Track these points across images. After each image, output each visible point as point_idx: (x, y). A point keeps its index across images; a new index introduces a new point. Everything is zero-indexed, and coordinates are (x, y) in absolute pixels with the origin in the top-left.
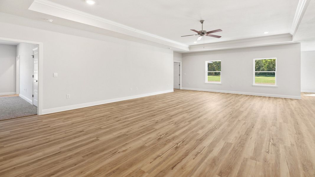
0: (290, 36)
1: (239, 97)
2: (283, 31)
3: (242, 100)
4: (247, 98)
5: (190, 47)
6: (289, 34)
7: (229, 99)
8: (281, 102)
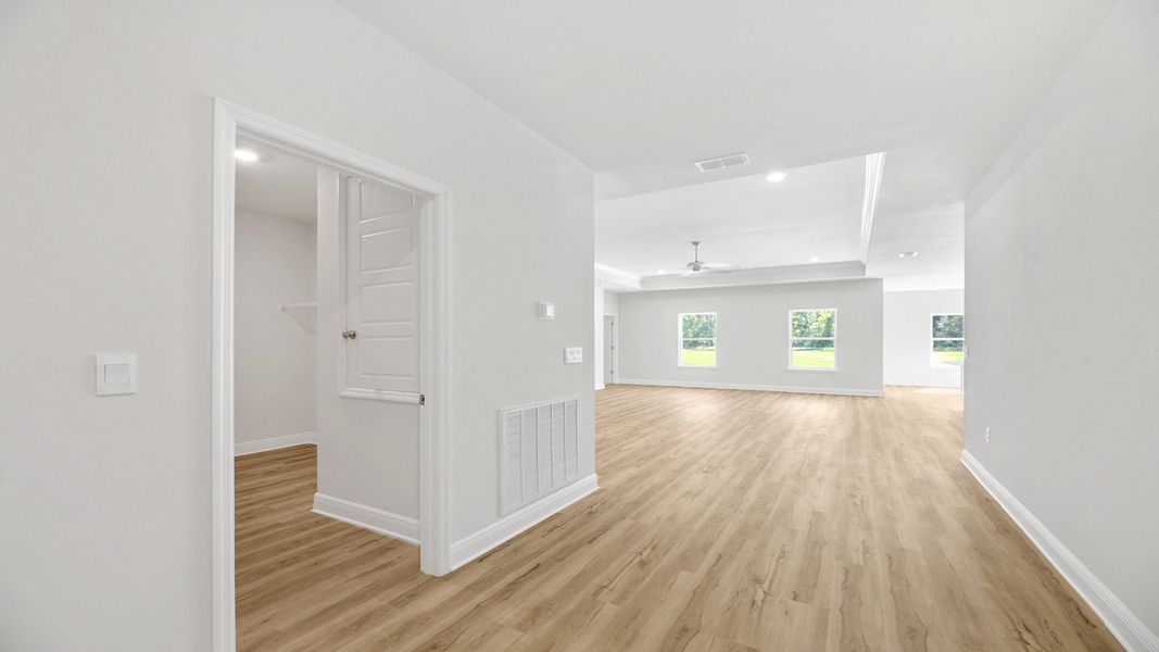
0: (861, 267)
1: (759, 396)
2: (844, 255)
3: (768, 400)
4: (776, 396)
5: (643, 281)
6: (859, 262)
7: (739, 398)
8: (843, 401)
